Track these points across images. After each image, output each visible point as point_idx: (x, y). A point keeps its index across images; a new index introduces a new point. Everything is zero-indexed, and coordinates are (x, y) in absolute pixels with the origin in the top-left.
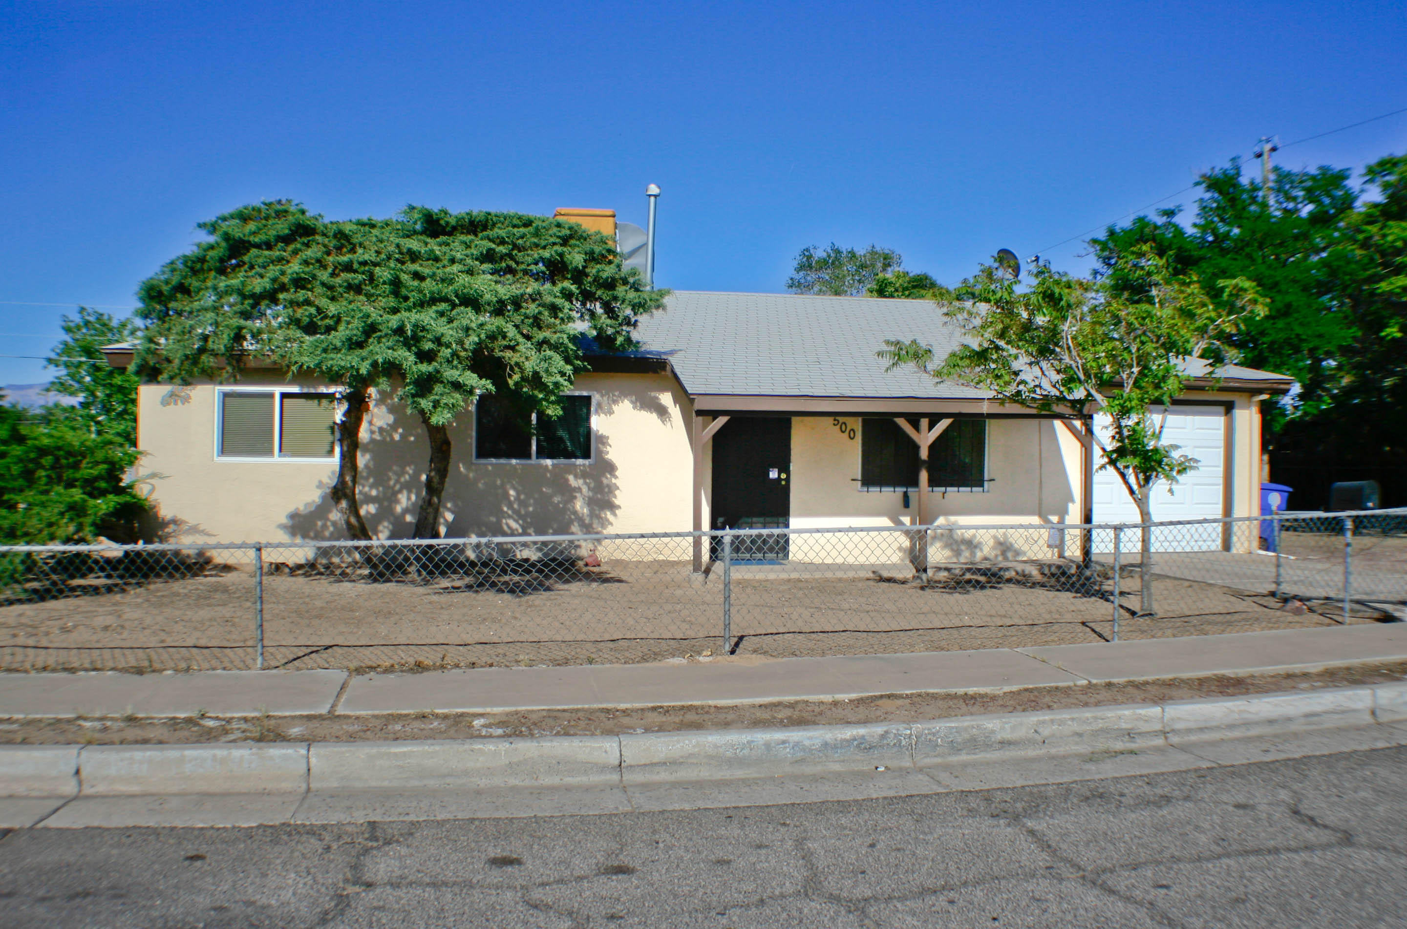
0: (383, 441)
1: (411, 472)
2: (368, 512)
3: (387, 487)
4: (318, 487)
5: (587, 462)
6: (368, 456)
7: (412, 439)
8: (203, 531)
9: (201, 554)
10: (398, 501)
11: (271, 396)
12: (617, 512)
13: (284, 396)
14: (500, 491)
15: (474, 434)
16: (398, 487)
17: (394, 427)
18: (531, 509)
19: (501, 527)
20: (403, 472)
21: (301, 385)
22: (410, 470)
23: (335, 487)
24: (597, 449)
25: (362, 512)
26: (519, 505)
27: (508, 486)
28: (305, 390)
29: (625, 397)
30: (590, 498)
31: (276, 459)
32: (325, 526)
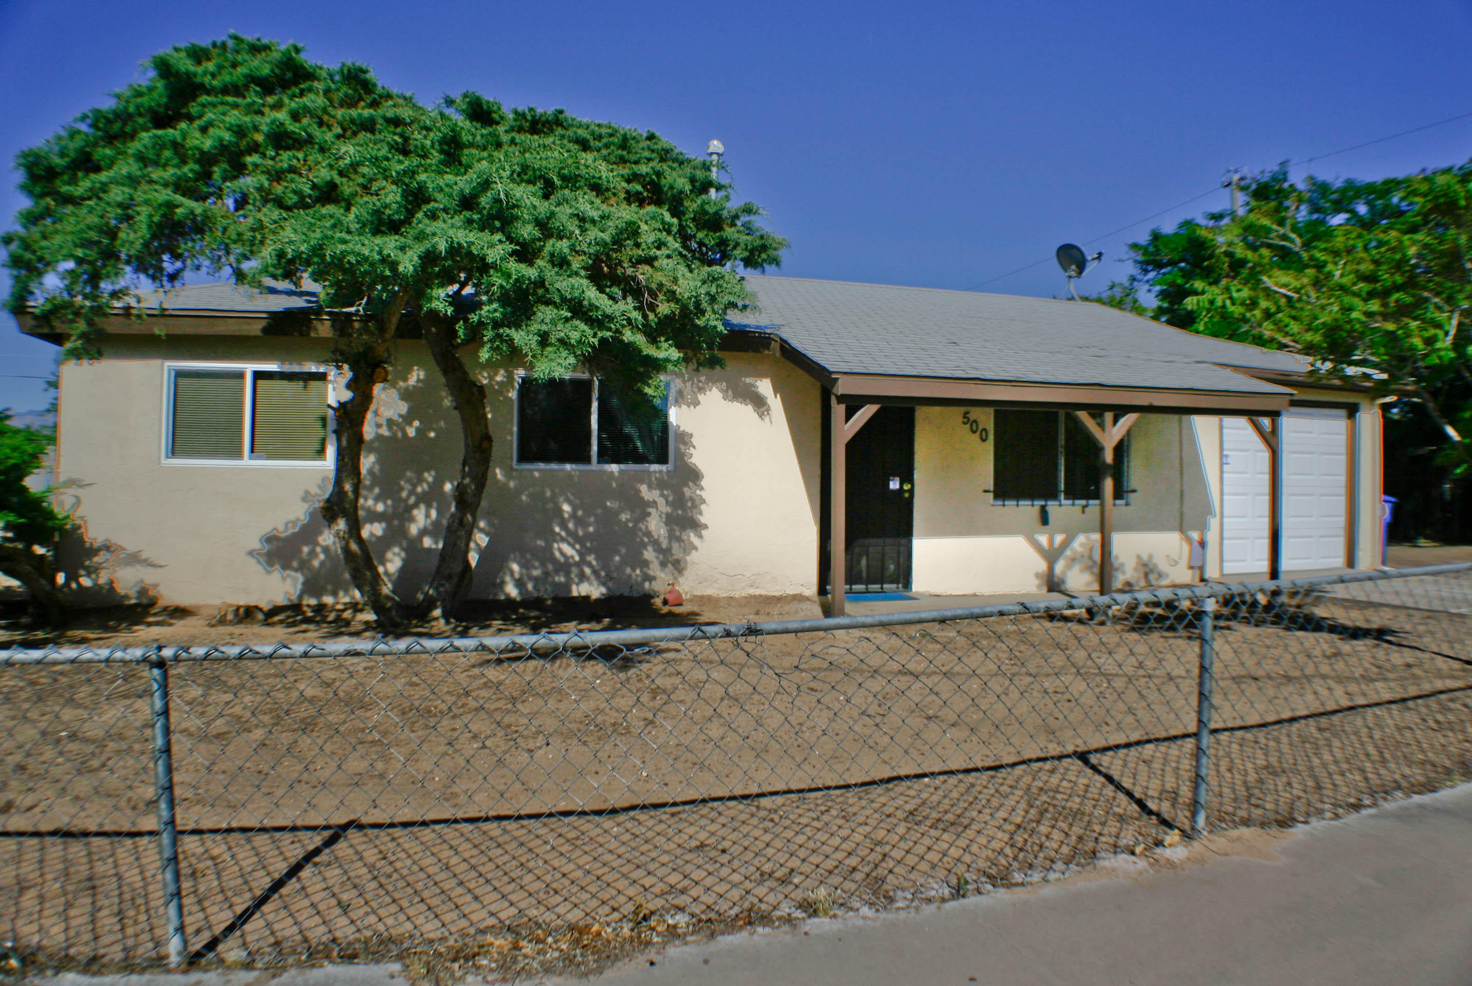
0: (394, 438)
1: (430, 479)
2: (372, 534)
3: (398, 500)
4: (304, 499)
5: (664, 468)
6: (372, 458)
7: (432, 435)
8: (145, 561)
9: (143, 592)
10: (412, 519)
11: (240, 375)
12: (704, 532)
13: (258, 375)
14: (550, 506)
15: (515, 429)
16: (412, 500)
17: (408, 419)
18: (591, 529)
19: (552, 554)
20: (421, 480)
21: (283, 361)
22: (429, 477)
23: (328, 501)
24: (677, 450)
25: (365, 533)
26: (576, 525)
27: (561, 499)
28: (288, 368)
29: (714, 382)
30: (668, 515)
31: (247, 461)
32: (313, 553)
